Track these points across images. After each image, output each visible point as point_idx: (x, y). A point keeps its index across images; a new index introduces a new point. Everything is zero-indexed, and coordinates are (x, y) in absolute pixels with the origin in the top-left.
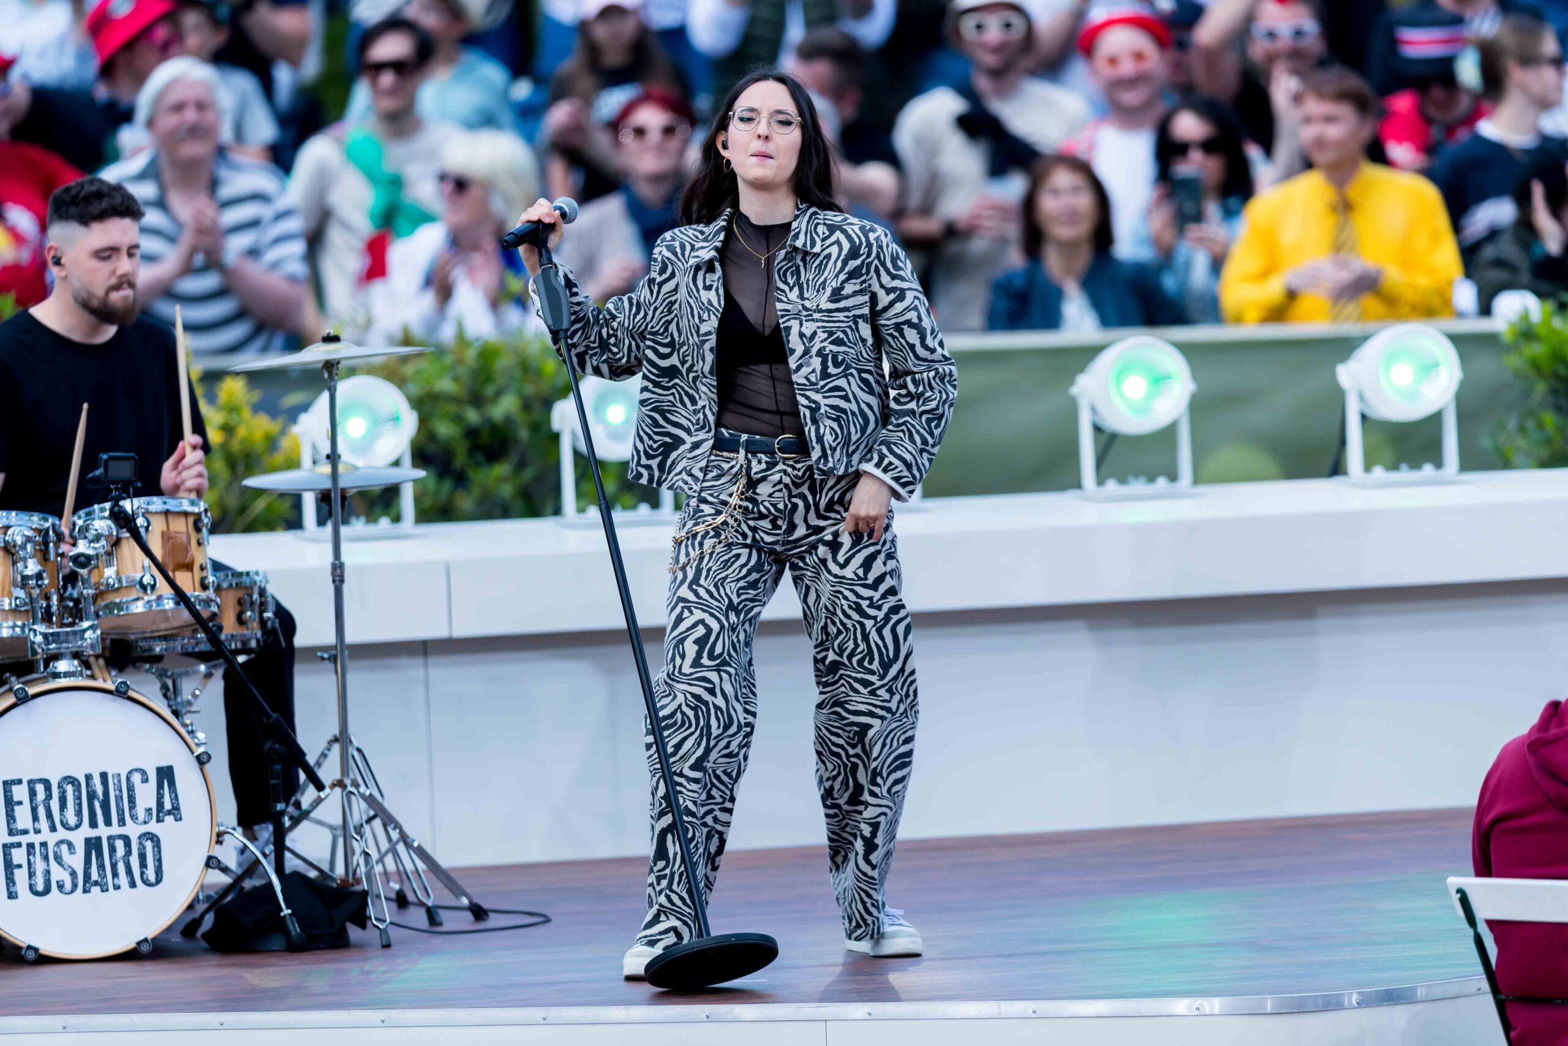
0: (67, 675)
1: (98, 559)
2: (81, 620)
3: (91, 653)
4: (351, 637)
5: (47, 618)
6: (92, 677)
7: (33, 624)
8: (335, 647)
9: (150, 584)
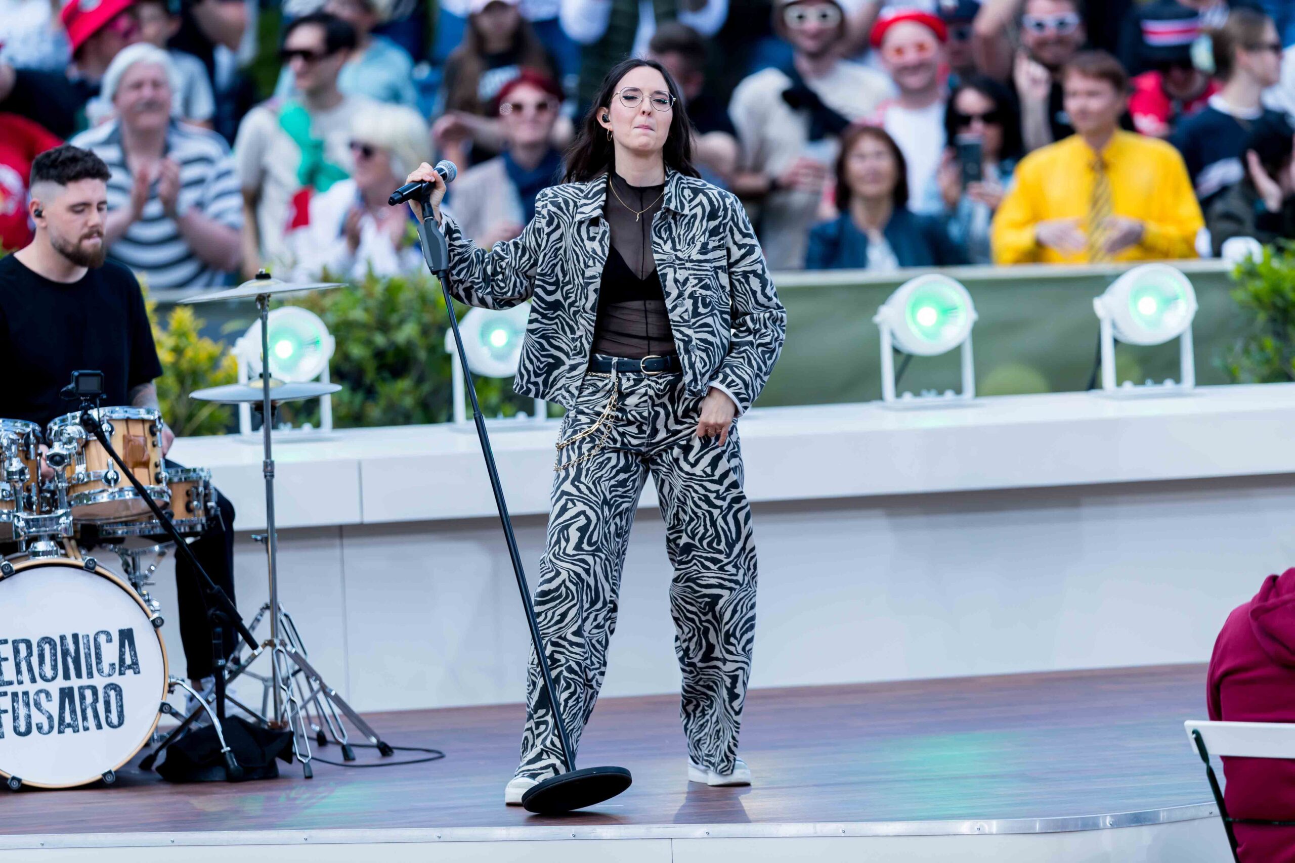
0: (45, 553)
1: (70, 458)
2: (57, 508)
3: (65, 535)
4: (279, 523)
5: (28, 507)
6: (66, 555)
7: (17, 511)
8: (267, 531)
9: (113, 478)
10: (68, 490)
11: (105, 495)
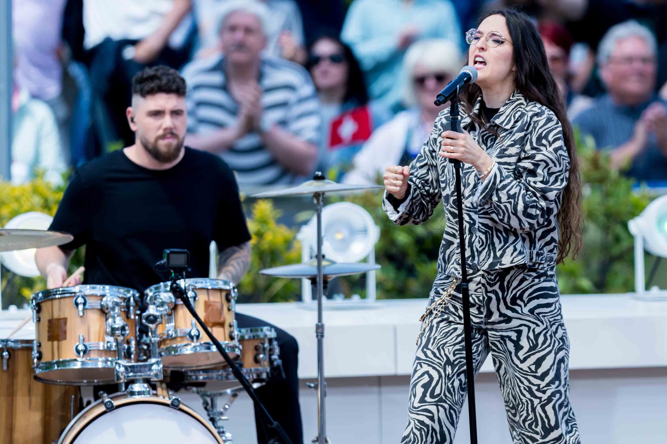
0: (140, 393)
1: (162, 318)
2: (151, 357)
3: (157, 379)
5: (128, 355)
6: (157, 395)
7: (119, 359)
8: (318, 380)
9: (196, 335)
10: (160, 343)
11: (189, 348)
